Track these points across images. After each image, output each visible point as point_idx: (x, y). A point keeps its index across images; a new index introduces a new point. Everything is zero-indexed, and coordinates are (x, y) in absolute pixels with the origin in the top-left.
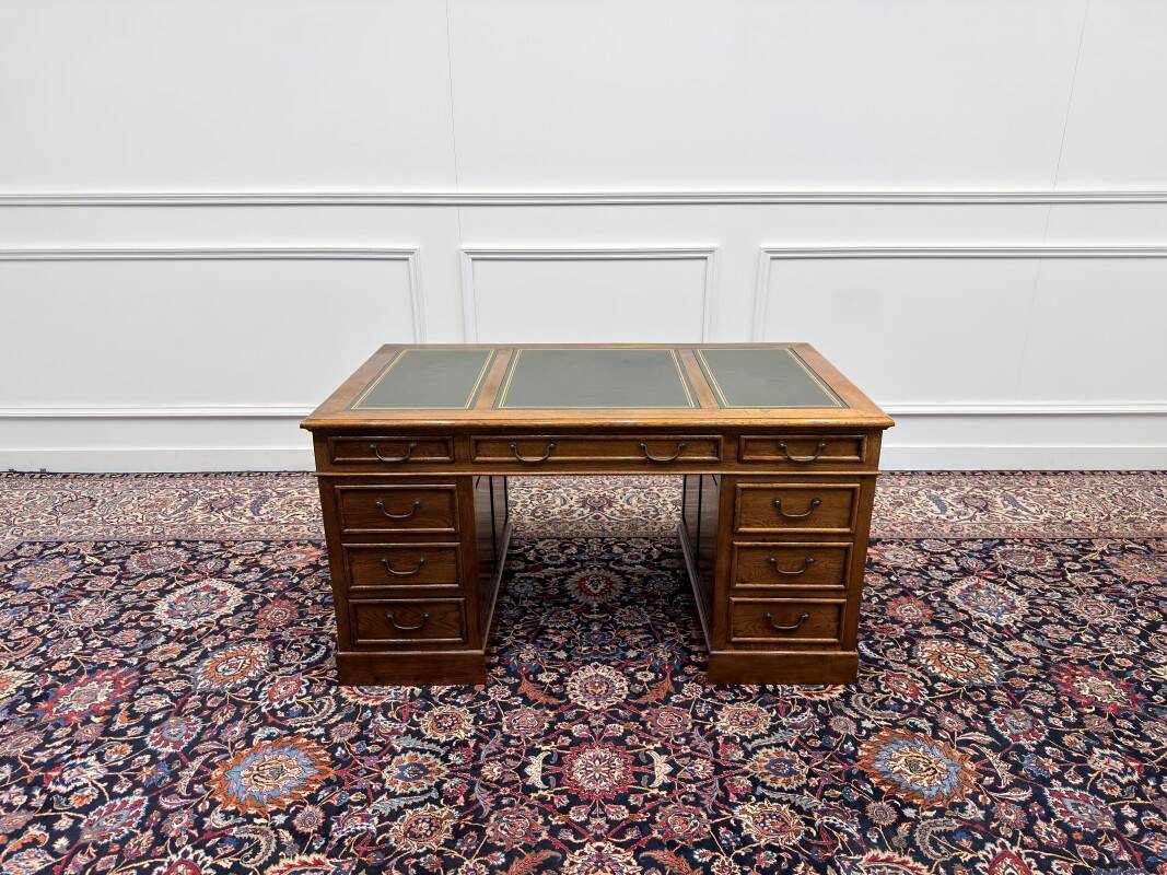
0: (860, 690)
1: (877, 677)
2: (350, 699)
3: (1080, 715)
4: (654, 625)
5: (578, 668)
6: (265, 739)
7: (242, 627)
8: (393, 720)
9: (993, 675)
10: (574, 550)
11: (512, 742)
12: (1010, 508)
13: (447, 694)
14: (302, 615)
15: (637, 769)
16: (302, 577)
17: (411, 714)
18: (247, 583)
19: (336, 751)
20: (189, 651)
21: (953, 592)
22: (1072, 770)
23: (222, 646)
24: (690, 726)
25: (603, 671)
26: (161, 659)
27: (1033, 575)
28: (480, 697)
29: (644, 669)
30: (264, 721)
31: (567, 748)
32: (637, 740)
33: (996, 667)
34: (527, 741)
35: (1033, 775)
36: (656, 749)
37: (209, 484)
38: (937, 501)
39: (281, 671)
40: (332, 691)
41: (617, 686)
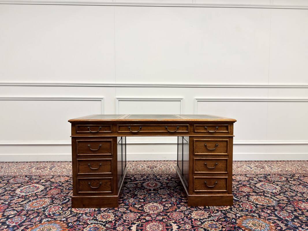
0: (234, 207)
1: (239, 204)
2: (75, 211)
3: (303, 212)
4: (170, 193)
5: (147, 204)
6: (46, 221)
7: (43, 195)
8: (88, 216)
9: (274, 203)
10: (145, 177)
11: (126, 221)
12: (270, 168)
13: (106, 210)
14: (62, 192)
15: (167, 227)
16: (63, 183)
17: (94, 215)
18: (46, 185)
19: (69, 224)
20: (25, 200)
21: (258, 185)
22: (304, 225)
23: (36, 199)
24: (183, 217)
25: (155, 204)
26: (15, 202)
27: (280, 182)
28: (116, 211)
29: (168, 203)
30: (46, 217)
31: (144, 223)
32: (167, 220)
33: (274, 201)
34: (131, 221)
35: (292, 227)
36: (173, 222)
37: (38, 164)
38: (249, 167)
39: (53, 205)
40: (70, 209)
41: (160, 207)
